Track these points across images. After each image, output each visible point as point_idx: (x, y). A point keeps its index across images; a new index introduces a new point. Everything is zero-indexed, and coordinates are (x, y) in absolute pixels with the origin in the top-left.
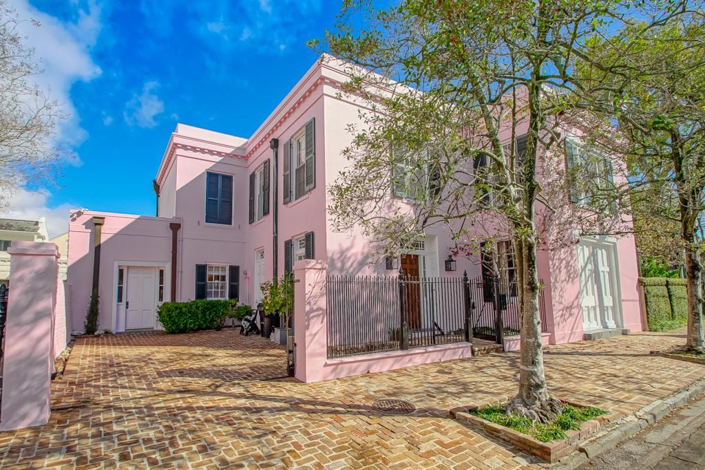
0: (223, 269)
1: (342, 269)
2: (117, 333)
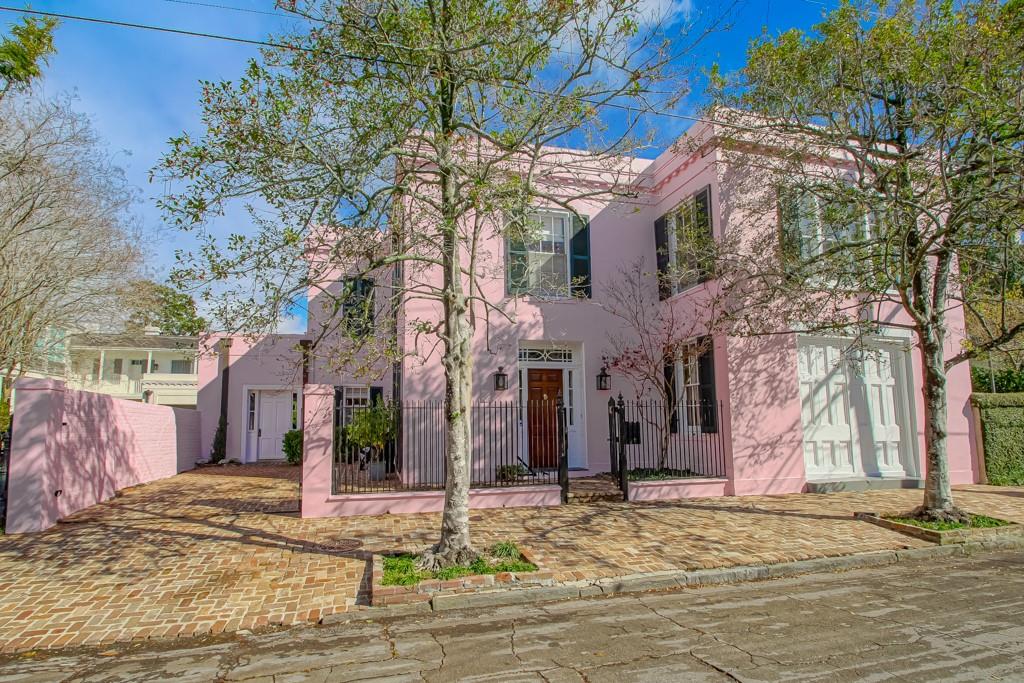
0: (364, 390)
1: (424, 393)
2: (247, 463)
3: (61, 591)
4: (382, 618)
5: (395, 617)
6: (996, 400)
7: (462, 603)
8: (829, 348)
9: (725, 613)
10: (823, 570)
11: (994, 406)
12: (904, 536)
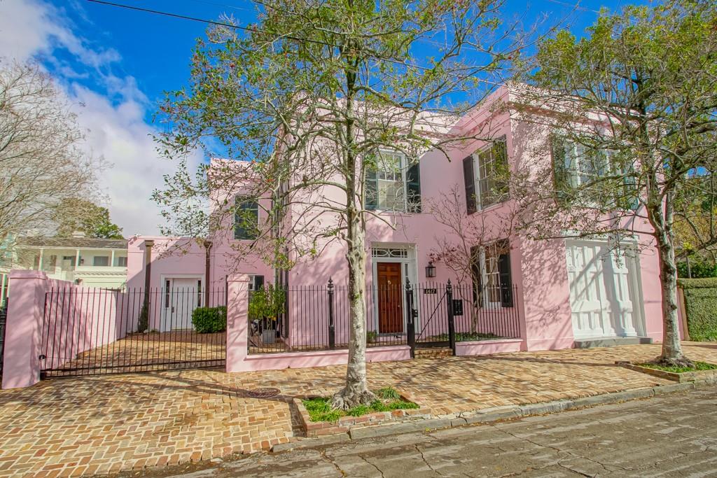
2: (164, 332)
3: (64, 433)
4: (316, 446)
5: (325, 445)
6: (693, 283)
7: (371, 433)
8: (586, 247)
9: (563, 435)
10: (609, 402)
11: (692, 287)
12: (654, 377)
